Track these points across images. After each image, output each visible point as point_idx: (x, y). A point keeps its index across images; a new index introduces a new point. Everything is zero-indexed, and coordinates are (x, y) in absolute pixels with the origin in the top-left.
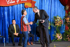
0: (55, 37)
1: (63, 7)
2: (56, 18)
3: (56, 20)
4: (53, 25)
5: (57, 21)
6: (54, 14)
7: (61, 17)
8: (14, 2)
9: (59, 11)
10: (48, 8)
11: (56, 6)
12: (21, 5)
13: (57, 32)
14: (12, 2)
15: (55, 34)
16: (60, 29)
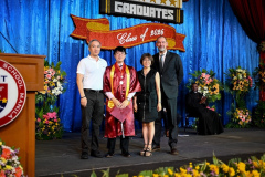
0: (232, 116)
1: (254, 45)
2: (235, 73)
3: (235, 78)
4: (227, 90)
5: (238, 80)
6: (231, 63)
7: (248, 69)
8: (135, 38)
9: (244, 54)
10: (214, 49)
11: (236, 43)
12: (152, 44)
13: (238, 107)
14: (131, 40)
15: (234, 111)
16: (245, 99)
